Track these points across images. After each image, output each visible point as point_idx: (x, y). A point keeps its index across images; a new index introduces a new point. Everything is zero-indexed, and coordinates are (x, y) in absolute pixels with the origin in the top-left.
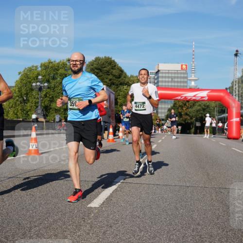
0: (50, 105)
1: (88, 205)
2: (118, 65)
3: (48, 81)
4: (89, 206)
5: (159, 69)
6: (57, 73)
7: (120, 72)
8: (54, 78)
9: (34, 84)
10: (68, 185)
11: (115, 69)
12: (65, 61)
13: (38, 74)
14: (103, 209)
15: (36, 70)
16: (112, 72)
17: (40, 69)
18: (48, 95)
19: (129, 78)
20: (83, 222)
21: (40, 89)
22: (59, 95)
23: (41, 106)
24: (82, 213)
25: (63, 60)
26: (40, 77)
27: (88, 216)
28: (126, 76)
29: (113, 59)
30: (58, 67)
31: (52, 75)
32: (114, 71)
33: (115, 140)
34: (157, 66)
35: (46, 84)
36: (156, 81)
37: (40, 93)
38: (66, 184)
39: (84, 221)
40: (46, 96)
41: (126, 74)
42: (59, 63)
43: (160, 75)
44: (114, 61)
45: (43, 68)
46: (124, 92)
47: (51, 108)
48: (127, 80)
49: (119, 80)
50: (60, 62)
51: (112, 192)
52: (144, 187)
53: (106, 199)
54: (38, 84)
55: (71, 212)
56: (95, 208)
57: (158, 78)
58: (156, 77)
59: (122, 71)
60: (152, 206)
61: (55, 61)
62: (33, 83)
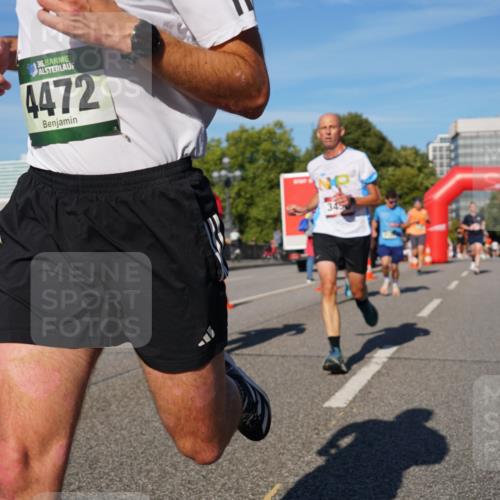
0: (247, 212)
1: (324, 402)
2: (374, 128)
3: (241, 167)
4: (327, 405)
5: (459, 130)
6: (257, 151)
7: (381, 142)
8: (252, 161)
9: (215, 174)
10: (286, 365)
11: (369, 136)
12: (271, 127)
13: (223, 155)
14: (355, 410)
15: (218, 146)
16: (364, 142)
17: (225, 145)
18: (243, 194)
19: (398, 153)
20: (315, 436)
21: (228, 183)
22: (264, 193)
23: (231, 214)
24: (313, 419)
25: (268, 125)
26: (226, 160)
27: (325, 425)
28: (391, 149)
29: (365, 116)
30: (260, 138)
31: (248, 155)
32: (368, 140)
33: (375, 275)
34: (453, 124)
35: (238, 173)
36: (453, 155)
37: (226, 190)
38: (282, 364)
39: (317, 434)
40: (238, 195)
41: (390, 144)
42: (260, 132)
43: (461, 142)
44: (366, 121)
45: (231, 142)
46: (389, 180)
47: (249, 218)
48: (394, 156)
49: (379, 156)
50: (263, 128)
51: (372, 378)
52: (434, 367)
53: (360, 391)
54: (223, 173)
55: (292, 417)
56: (338, 408)
57: (456, 148)
58: (452, 147)
59: (383, 139)
60: (451, 403)
61: (253, 128)
62: (213, 171)
